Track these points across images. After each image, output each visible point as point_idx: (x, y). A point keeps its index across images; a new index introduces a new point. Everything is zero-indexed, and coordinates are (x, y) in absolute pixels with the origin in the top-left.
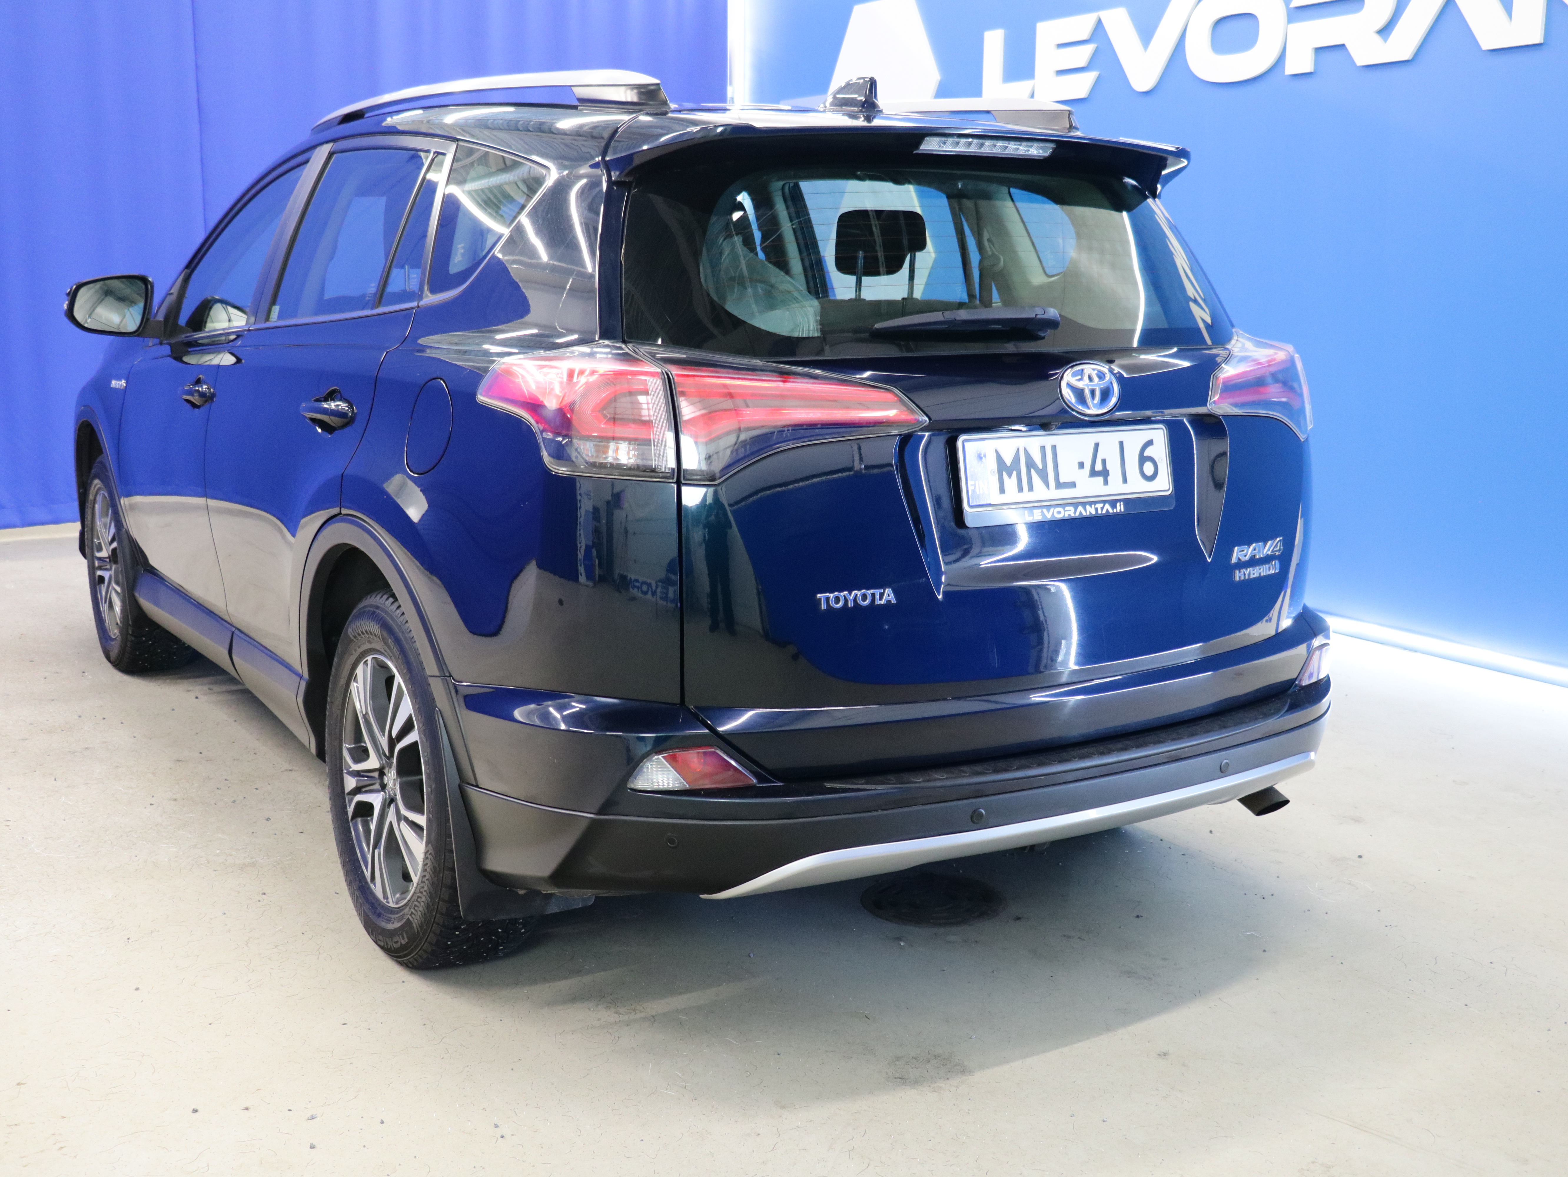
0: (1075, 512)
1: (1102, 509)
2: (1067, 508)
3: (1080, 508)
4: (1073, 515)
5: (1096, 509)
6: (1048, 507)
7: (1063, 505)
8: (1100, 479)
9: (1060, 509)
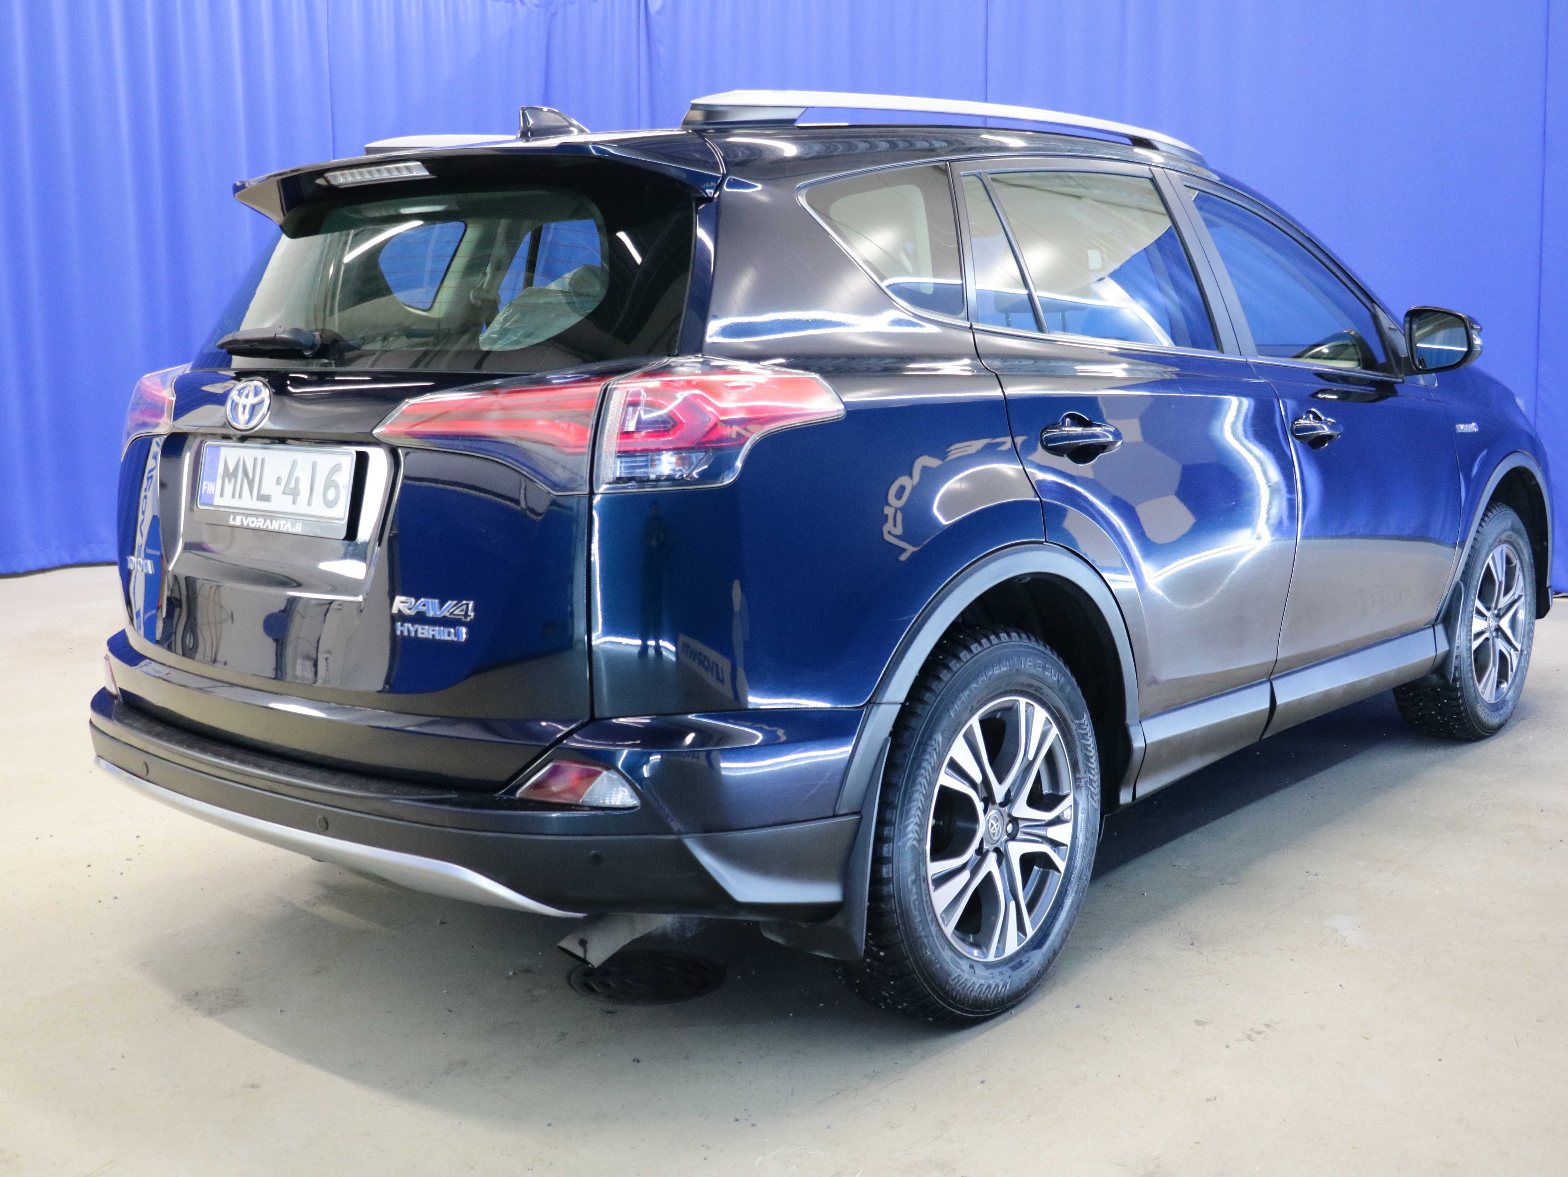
0: (264, 525)
1: (284, 525)
2: (260, 519)
3: (268, 522)
4: (262, 527)
5: (280, 525)
6: (247, 516)
7: (257, 516)
8: (291, 498)
9: (254, 519)
